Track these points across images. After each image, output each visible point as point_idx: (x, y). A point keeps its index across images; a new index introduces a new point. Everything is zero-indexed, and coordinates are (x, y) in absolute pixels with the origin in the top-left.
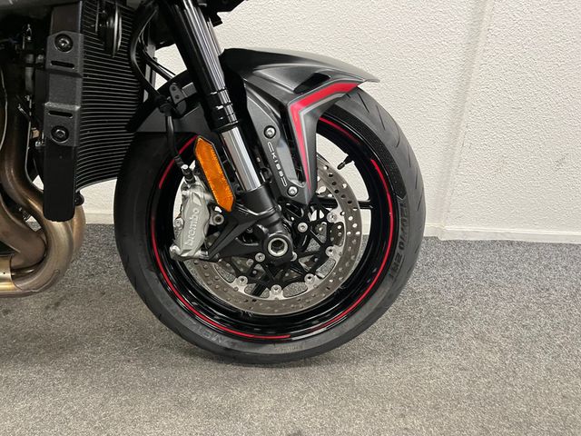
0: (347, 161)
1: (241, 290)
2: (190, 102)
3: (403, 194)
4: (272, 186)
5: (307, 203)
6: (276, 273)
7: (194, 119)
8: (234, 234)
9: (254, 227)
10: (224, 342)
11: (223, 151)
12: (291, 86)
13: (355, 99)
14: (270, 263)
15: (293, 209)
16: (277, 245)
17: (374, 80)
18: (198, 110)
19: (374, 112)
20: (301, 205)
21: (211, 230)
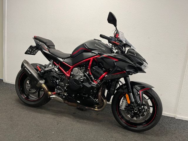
0: (149, 99)
1: (129, 117)
2: (125, 88)
3: (158, 106)
4: (136, 101)
5: (141, 104)
6: (135, 115)
7: (126, 91)
8: (129, 108)
9: (133, 107)
10: (126, 125)
11: (129, 96)
12: (140, 88)
13: (150, 90)
14: (134, 113)
15: (139, 105)
16: (136, 110)
17: (154, 88)
18: (126, 90)
19: (153, 92)
20: (140, 105)
21: (126, 106)
